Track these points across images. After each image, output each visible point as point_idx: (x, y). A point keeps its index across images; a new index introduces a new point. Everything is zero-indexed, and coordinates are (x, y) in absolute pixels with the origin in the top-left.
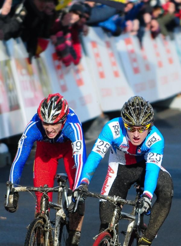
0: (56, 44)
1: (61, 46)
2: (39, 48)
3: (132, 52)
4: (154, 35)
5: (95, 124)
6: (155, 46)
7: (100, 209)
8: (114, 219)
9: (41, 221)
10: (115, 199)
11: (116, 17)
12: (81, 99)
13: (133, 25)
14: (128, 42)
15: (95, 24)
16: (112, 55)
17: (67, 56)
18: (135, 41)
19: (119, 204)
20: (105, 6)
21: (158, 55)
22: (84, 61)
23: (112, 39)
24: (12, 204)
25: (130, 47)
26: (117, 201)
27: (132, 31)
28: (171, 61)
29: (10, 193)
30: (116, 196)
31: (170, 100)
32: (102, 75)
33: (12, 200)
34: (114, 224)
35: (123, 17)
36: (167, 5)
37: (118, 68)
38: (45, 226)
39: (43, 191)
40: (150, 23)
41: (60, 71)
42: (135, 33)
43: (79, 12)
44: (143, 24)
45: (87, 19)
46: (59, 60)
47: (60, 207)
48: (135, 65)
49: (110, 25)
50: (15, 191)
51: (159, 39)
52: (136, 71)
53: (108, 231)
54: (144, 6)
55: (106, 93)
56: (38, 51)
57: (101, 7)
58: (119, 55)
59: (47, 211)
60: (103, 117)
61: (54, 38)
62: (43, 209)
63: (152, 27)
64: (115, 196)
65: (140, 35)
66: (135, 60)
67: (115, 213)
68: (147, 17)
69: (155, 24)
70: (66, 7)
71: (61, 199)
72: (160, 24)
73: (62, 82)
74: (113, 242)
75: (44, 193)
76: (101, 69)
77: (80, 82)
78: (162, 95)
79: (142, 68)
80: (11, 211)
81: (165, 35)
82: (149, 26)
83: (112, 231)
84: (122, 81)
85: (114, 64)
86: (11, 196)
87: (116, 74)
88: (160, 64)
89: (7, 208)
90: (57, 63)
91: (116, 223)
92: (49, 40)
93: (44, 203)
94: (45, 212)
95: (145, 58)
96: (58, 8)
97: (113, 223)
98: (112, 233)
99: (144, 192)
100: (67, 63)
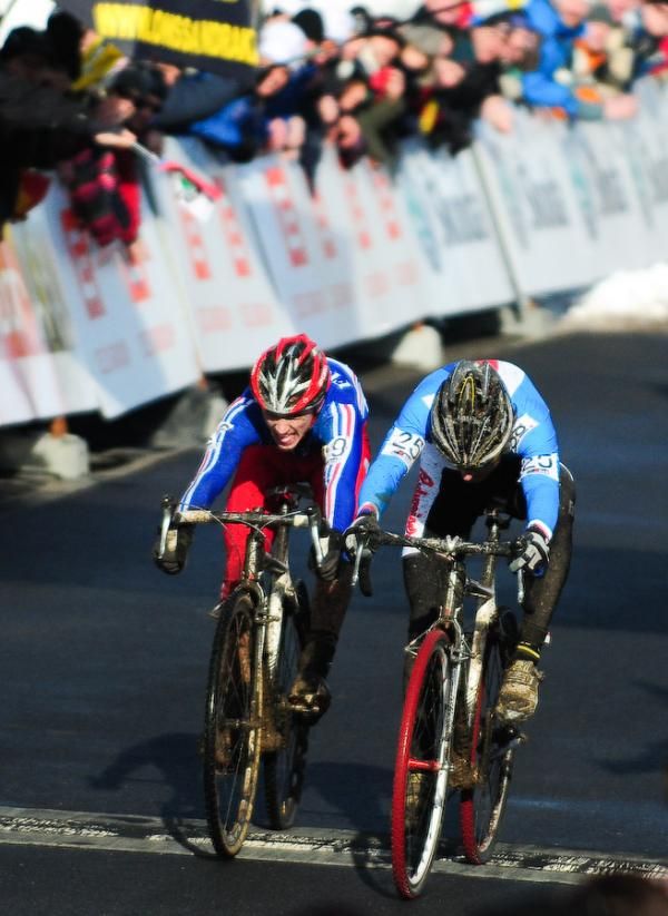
0: (71, 186)
1: (86, 189)
2: (23, 197)
3: (286, 206)
4: (348, 158)
5: (184, 406)
6: (351, 191)
7: (405, 575)
8: (451, 595)
9: (247, 598)
10: (452, 544)
11: (238, 109)
12: (143, 337)
13: (289, 130)
14: (274, 178)
15: (180, 129)
16: (230, 214)
17: (105, 217)
18: (294, 175)
19: (461, 555)
20: (209, 77)
21: (358, 213)
22: (148, 230)
23: (230, 172)
24: (173, 554)
25: (280, 193)
26: (456, 550)
27: (286, 148)
28: (394, 231)
29: (171, 527)
30: (452, 538)
31: (394, 339)
32: (202, 271)
33: (173, 544)
34: (455, 607)
35: (261, 108)
36: (383, 77)
37: (248, 252)
38: (258, 612)
39: (254, 523)
40: (335, 123)
41: (83, 260)
42: (294, 154)
43: (136, 92)
44: (315, 126)
45: (157, 109)
46: (81, 227)
47: (284, 569)
48: (295, 242)
49: (223, 131)
50: (182, 520)
51: (362, 169)
52: (298, 258)
53: (441, 626)
54: (319, 77)
55: (212, 320)
56: (19, 207)
57: (197, 78)
58: (250, 212)
59: (260, 573)
60: (205, 388)
61: (68, 168)
62: (252, 568)
63: (341, 136)
64: (448, 537)
65: (309, 160)
66: (293, 229)
67: (453, 577)
68: (328, 108)
69: (351, 127)
70: (98, 80)
71: (285, 547)
72: (364, 128)
73: (89, 291)
74: (456, 654)
75: (256, 527)
76: (198, 255)
77: (140, 291)
78: (372, 326)
79: (314, 251)
80: (167, 571)
81: (375, 158)
82: (333, 132)
83: (452, 625)
84: (257, 286)
85: (235, 240)
86: (171, 532)
87: (242, 269)
88: (365, 241)
89: (159, 563)
90: (75, 237)
91: (457, 604)
92: (50, 174)
93: (253, 555)
94: (255, 575)
95: (322, 224)
96: (77, 86)
97: (449, 606)
98: (451, 633)
99: (531, 523)
100: (102, 238)
